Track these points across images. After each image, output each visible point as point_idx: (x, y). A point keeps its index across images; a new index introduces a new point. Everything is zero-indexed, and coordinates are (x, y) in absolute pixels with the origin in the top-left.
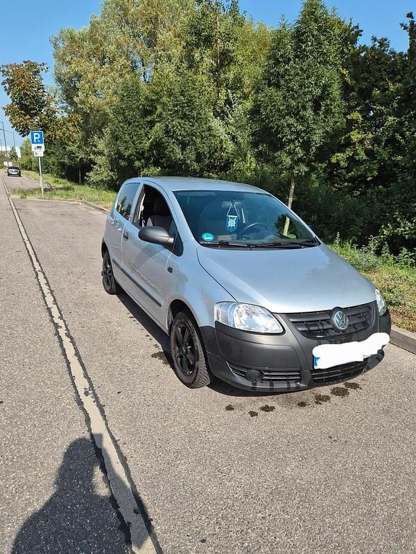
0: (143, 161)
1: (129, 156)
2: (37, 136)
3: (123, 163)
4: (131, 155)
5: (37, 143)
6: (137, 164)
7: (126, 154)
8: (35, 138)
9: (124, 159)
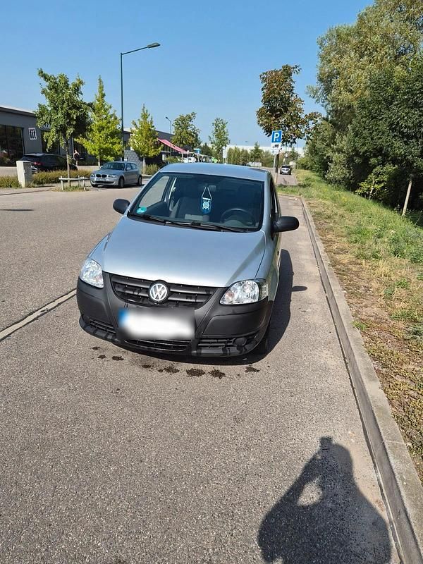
0: (380, 157)
1: (364, 153)
2: (277, 135)
3: (357, 160)
4: (366, 151)
5: (276, 141)
6: (373, 161)
7: (362, 151)
8: (275, 137)
9: (360, 156)
